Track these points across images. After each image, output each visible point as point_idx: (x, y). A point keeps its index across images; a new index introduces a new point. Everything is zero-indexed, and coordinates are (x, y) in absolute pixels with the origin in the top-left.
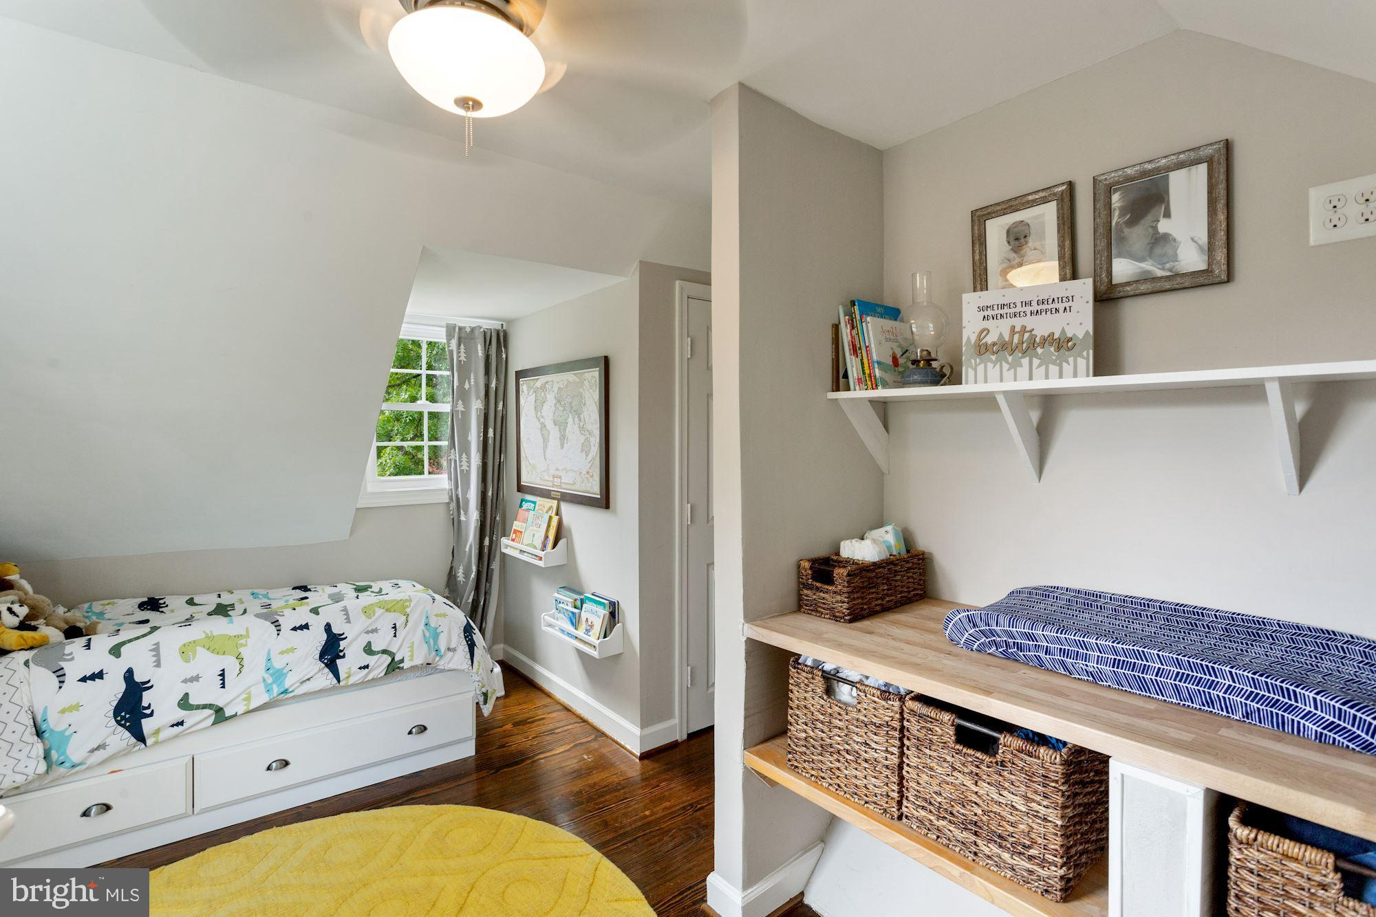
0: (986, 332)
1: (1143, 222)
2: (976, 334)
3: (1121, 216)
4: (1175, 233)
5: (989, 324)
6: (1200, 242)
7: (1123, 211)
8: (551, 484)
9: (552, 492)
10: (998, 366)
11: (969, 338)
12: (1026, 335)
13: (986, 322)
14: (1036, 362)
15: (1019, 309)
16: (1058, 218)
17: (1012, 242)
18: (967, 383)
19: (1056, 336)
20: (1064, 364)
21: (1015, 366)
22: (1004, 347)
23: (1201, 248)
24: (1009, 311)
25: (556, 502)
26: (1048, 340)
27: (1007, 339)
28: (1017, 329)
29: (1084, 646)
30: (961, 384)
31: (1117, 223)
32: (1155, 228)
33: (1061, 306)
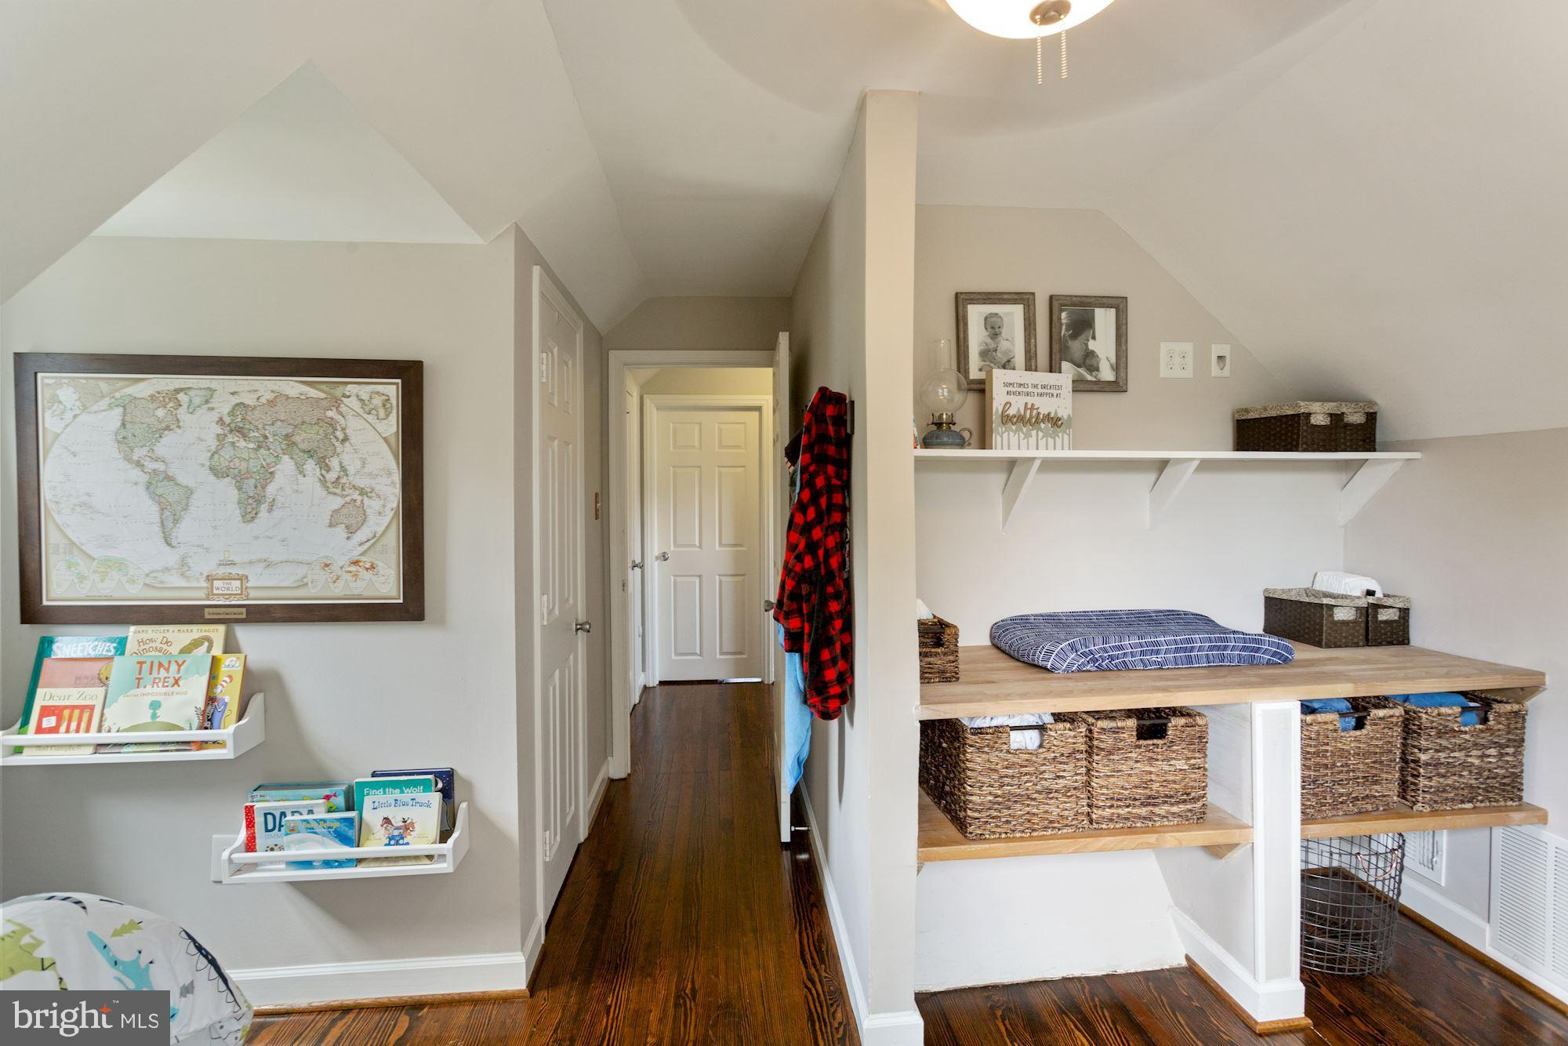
0: (1008, 406)
1: (1079, 338)
2: (1003, 406)
3: (1067, 330)
4: (1098, 352)
5: (1012, 399)
6: (1112, 362)
7: (1069, 327)
8: (202, 594)
9: (207, 610)
10: (1017, 435)
11: (997, 409)
12: (1035, 412)
13: (1008, 396)
14: (1041, 434)
15: (1030, 390)
16: (1025, 319)
17: (989, 329)
18: (996, 449)
19: (1052, 416)
20: (1057, 438)
21: (1028, 436)
22: (1021, 419)
23: (1112, 366)
24: (1024, 390)
25: (222, 628)
26: (1048, 418)
27: (1022, 413)
28: (1029, 406)
29: (1158, 644)
30: (992, 449)
31: (1064, 335)
32: (1087, 345)
33: (1055, 392)
